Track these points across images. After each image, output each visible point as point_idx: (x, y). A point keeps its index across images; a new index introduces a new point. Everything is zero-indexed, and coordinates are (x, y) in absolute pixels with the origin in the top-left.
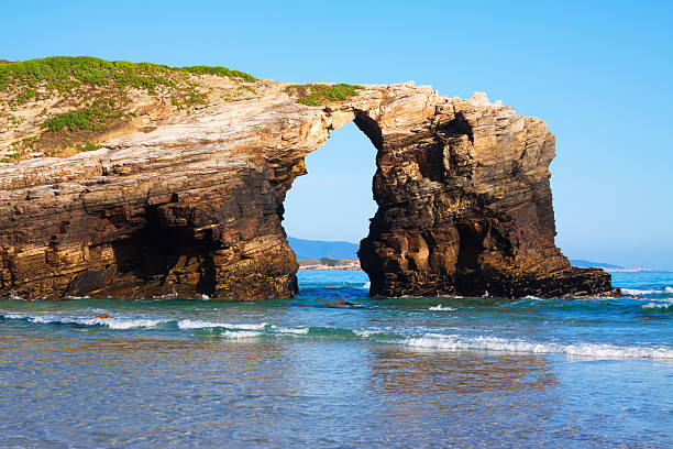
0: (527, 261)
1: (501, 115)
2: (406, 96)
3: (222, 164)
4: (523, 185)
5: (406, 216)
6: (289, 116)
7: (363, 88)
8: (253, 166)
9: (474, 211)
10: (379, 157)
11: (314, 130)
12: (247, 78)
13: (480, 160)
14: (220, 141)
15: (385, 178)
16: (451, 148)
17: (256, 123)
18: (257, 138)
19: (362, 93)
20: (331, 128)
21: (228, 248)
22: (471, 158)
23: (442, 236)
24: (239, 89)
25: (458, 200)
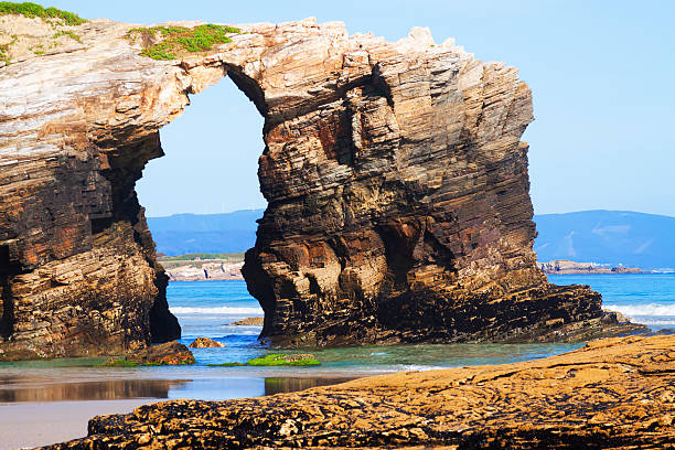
0: (477, 276)
1: (438, 66)
2: (301, 42)
3: (26, 152)
4: (472, 165)
5: (305, 217)
6: (128, 76)
7: (237, 31)
8: (73, 152)
9: (401, 207)
10: (266, 131)
11: (164, 96)
12: (70, 19)
13: (405, 133)
14: (25, 117)
15: (274, 162)
16: (363, 117)
17: (77, 88)
18: (79, 111)
19: (236, 39)
20: (189, 91)
21: (31, 271)
22: (391, 131)
23: (357, 244)
24: (56, 36)
25: (377, 192)
